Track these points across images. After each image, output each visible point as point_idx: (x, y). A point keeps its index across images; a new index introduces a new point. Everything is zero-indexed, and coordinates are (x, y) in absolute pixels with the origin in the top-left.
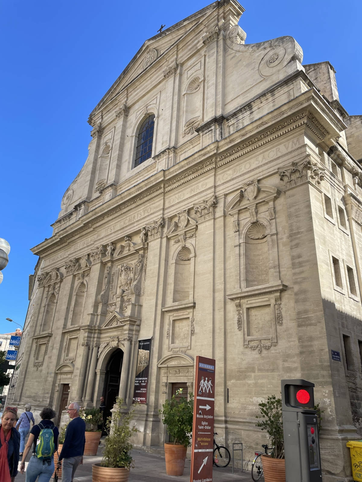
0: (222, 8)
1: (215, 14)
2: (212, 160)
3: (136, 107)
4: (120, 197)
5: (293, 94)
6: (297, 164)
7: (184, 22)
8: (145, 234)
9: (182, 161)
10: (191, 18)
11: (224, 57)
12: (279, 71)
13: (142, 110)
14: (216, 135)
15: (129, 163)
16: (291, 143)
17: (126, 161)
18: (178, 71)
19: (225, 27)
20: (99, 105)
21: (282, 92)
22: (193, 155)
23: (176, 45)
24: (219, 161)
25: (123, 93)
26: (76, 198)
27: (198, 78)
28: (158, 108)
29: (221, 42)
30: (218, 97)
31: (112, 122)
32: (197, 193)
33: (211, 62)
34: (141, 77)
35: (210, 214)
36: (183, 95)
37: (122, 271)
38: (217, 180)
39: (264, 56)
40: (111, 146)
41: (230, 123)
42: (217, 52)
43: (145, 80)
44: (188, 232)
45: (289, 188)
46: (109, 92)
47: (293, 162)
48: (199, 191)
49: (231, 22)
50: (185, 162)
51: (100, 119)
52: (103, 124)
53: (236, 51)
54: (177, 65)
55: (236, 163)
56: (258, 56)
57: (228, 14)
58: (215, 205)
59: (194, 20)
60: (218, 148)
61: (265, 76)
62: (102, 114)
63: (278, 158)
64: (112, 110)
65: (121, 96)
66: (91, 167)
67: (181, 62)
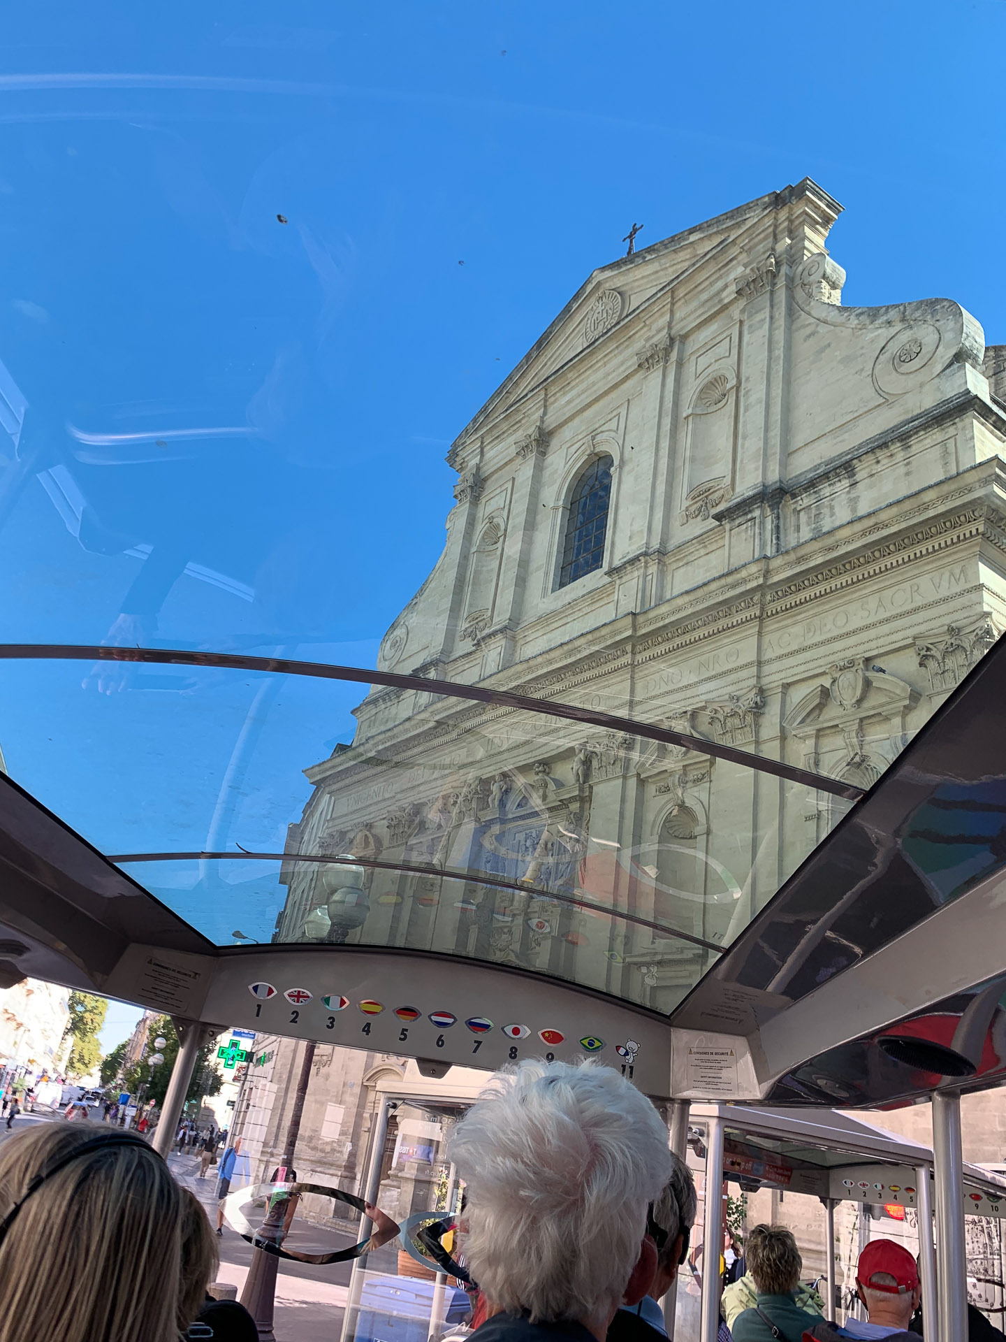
0: (786, 209)
1: (768, 222)
2: (751, 599)
3: (567, 433)
4: (525, 666)
5: (954, 451)
6: (959, 629)
7: (690, 234)
8: (584, 763)
9: (678, 596)
10: (709, 226)
11: (789, 332)
12: (922, 385)
13: (580, 443)
14: (764, 531)
15: (547, 574)
16: (947, 575)
17: (538, 569)
18: (674, 356)
19: (793, 257)
20: (475, 420)
21: (928, 442)
22: (705, 584)
23: (670, 289)
24: (770, 602)
25: (535, 397)
26: (413, 647)
27: (722, 377)
28: (621, 443)
29: (781, 295)
30: (772, 434)
31: (506, 464)
32: (714, 673)
33: (755, 341)
34: (582, 360)
35: (748, 729)
36: (685, 418)
37: (527, 848)
38: (765, 646)
39: (887, 344)
40: (503, 527)
41: (800, 502)
42: (772, 318)
43: (591, 367)
44: (692, 767)
45: (939, 690)
46: (501, 392)
47: (949, 626)
48: (719, 670)
49: (807, 243)
50: (687, 598)
51: (477, 455)
52: (485, 469)
53: (818, 320)
54: (672, 340)
55: (812, 610)
56: (873, 341)
57: (800, 223)
58: (758, 709)
59: (716, 233)
60: (767, 573)
61: (887, 393)
62: (482, 443)
63: (916, 610)
64: (506, 435)
65: (530, 404)
66: (452, 575)
67: (681, 333)
